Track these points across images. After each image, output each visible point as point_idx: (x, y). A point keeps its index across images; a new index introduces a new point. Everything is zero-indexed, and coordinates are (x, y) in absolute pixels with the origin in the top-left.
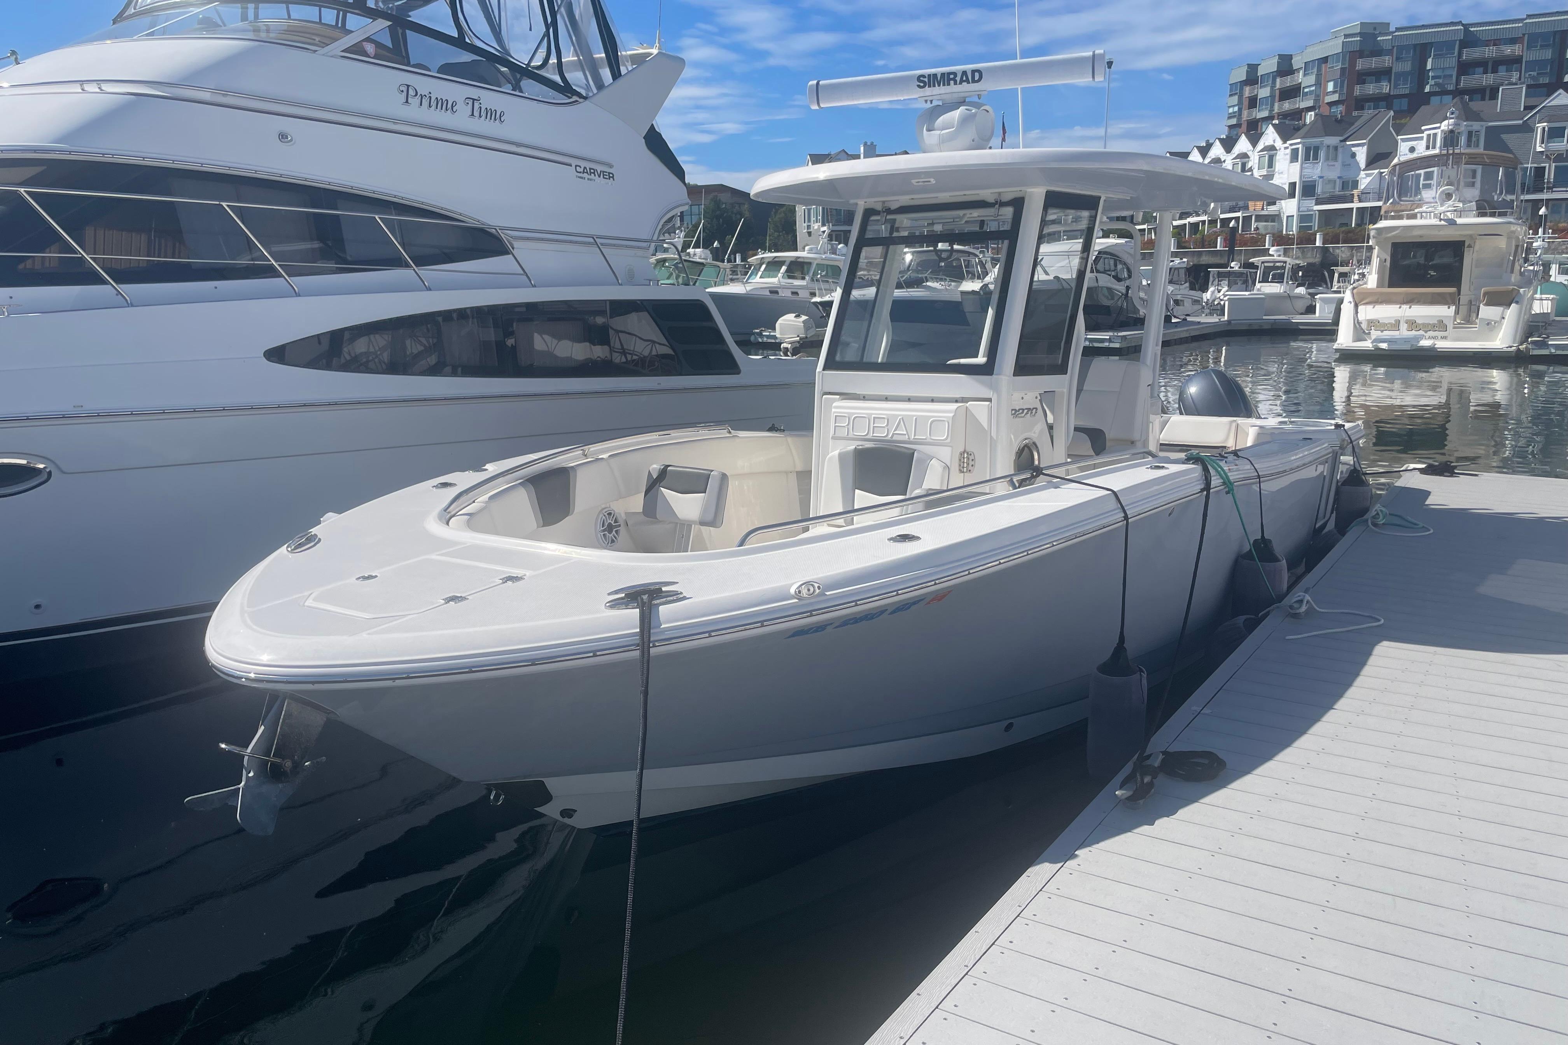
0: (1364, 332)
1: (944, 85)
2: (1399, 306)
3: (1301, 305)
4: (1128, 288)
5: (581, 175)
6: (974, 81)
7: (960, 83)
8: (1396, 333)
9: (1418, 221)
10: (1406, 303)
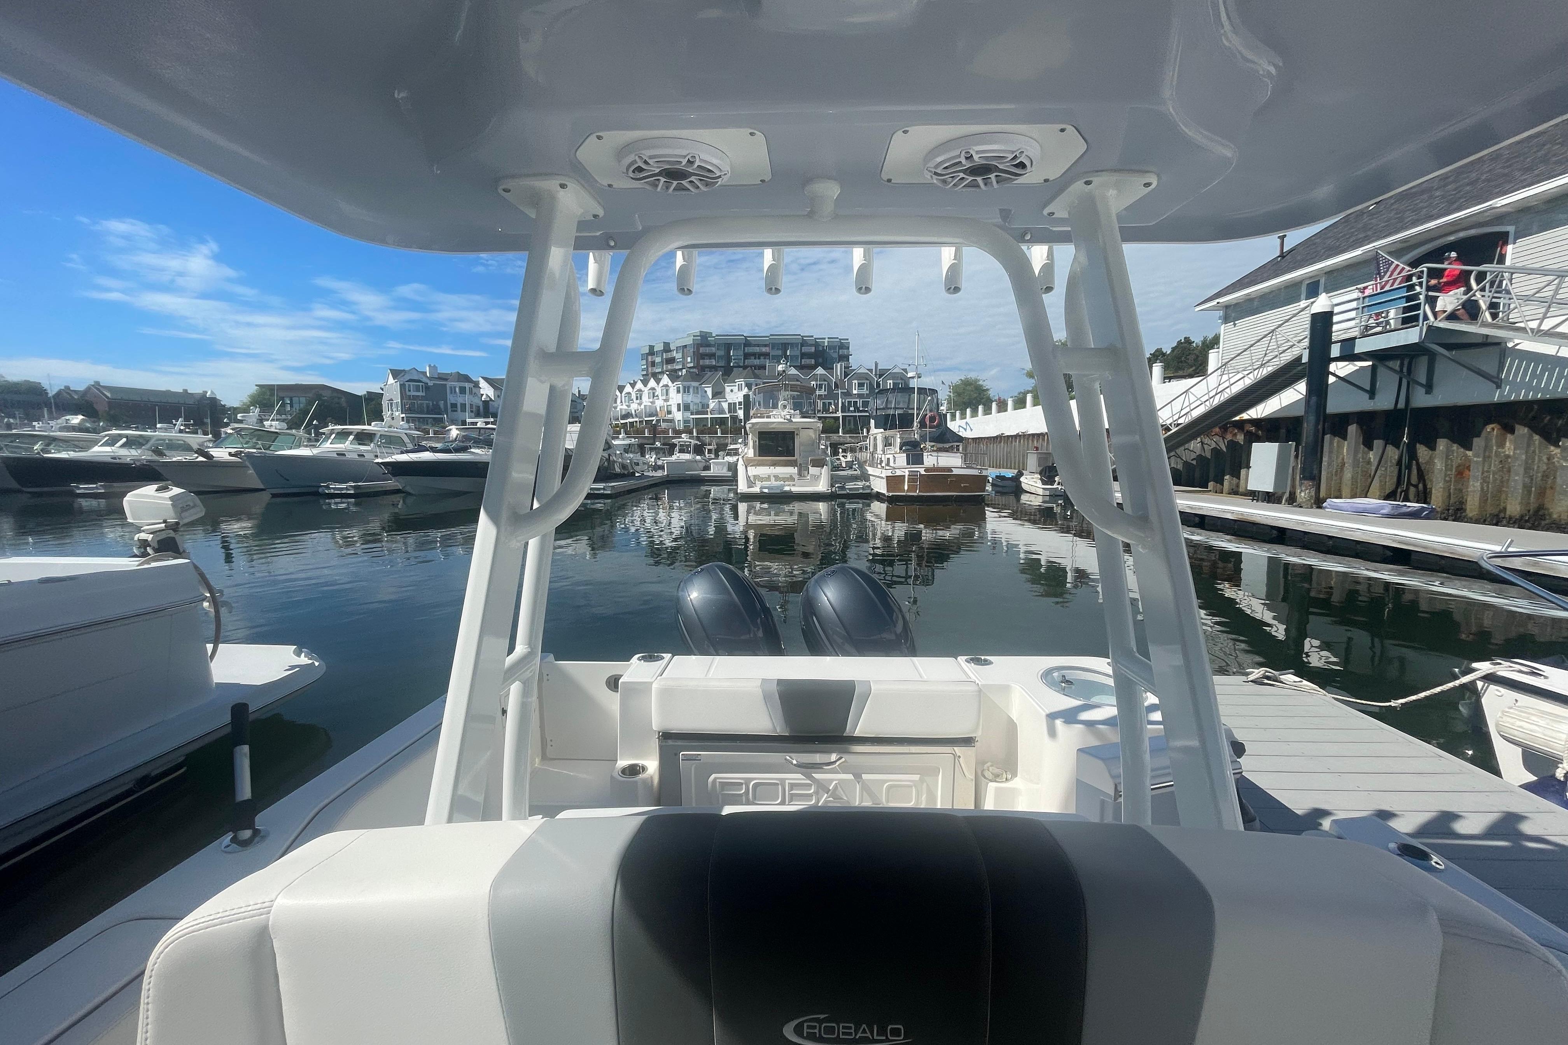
0: (752, 482)
2: (769, 467)
3: (701, 465)
4: (609, 455)
8: (770, 483)
9: (772, 420)
10: (773, 465)
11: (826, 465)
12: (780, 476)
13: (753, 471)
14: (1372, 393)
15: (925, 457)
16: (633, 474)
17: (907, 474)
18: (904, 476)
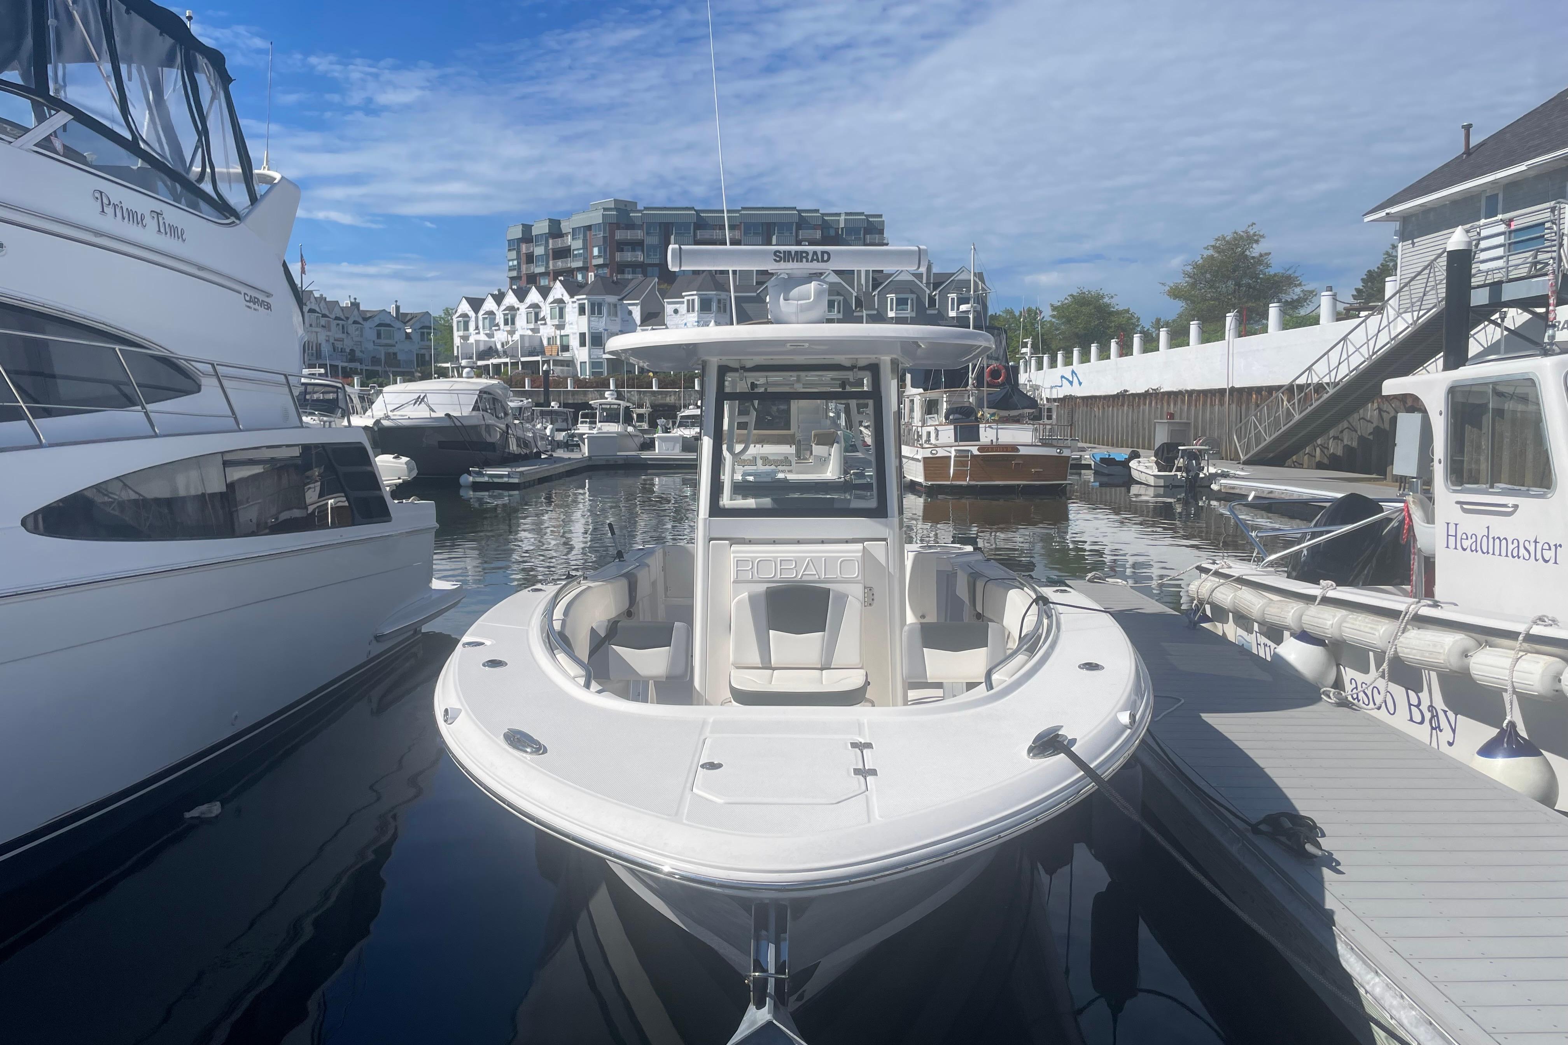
1: (797, 261)
4: (508, 426)
5: (248, 304)
6: (823, 261)
7: (812, 261)
8: (755, 467)
10: (758, 443)
11: (838, 443)
12: (771, 458)
15: (982, 430)
16: (538, 454)
17: (953, 454)
18: (950, 457)
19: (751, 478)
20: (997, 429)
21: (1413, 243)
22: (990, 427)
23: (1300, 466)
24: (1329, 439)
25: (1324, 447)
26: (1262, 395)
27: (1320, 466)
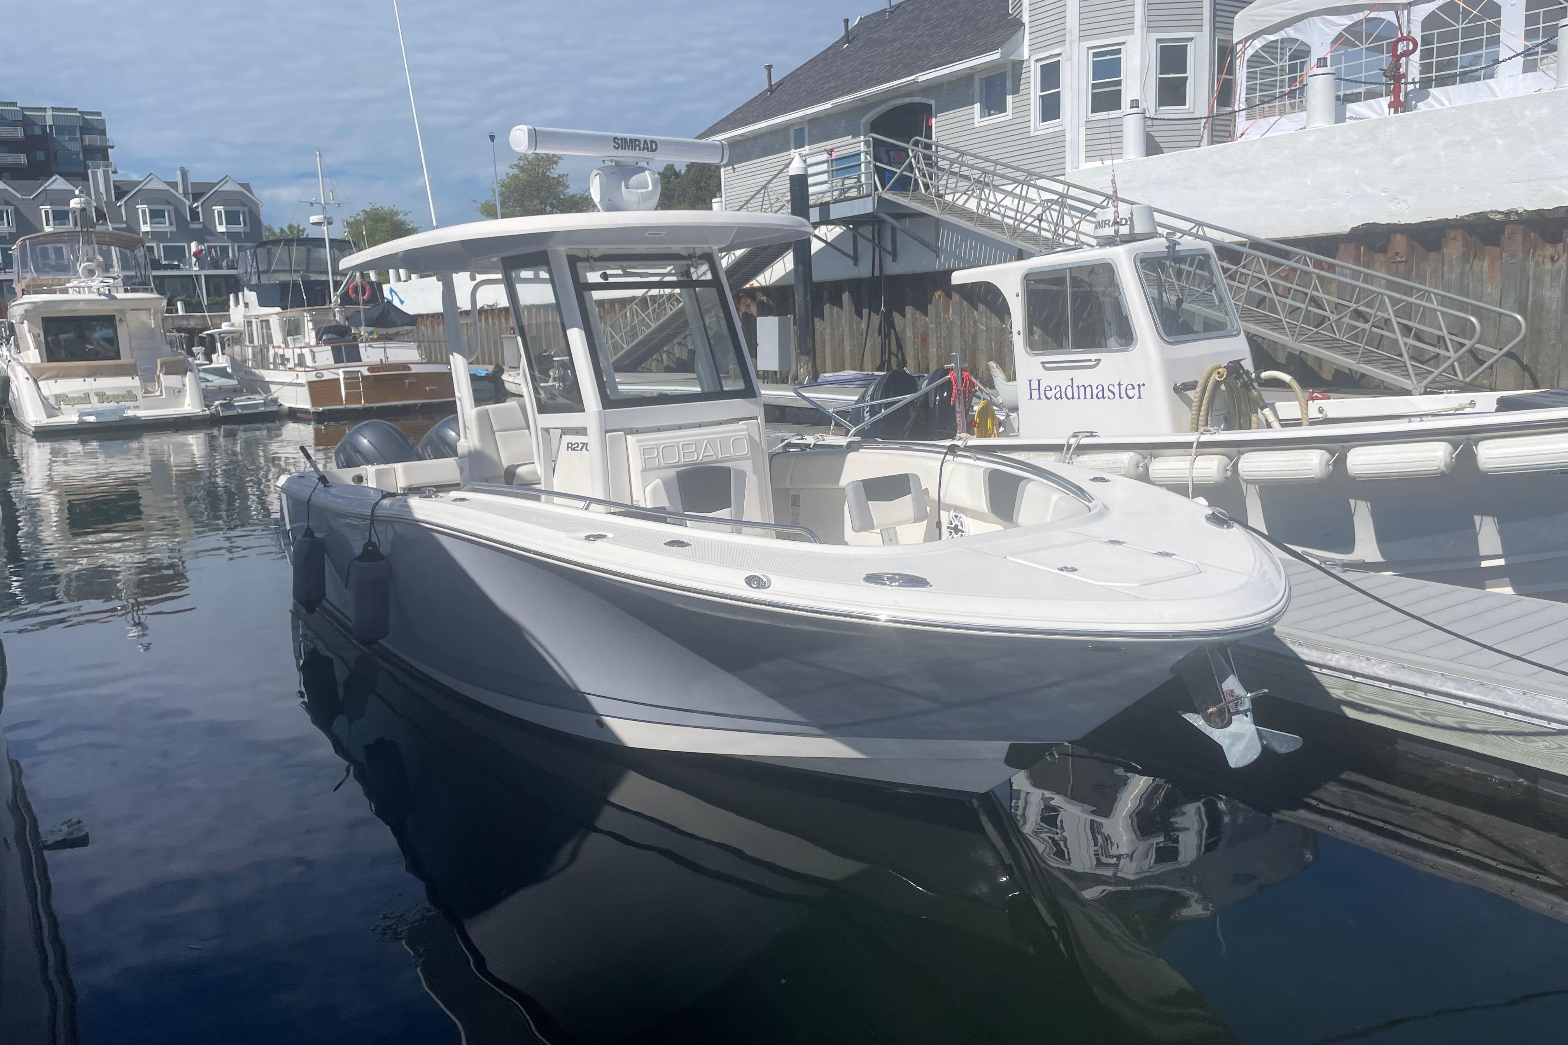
0: (54, 408)
2: (82, 379)
8: (89, 406)
9: (72, 296)
10: (89, 376)
11: (191, 371)
12: (108, 393)
13: (50, 388)
14: (856, 259)
15: (362, 350)
17: (342, 377)
18: (338, 380)
19: (92, 419)
20: (385, 348)
21: (734, 169)
22: (370, 346)
23: (650, 371)
24: (674, 346)
25: (669, 353)
26: (604, 308)
27: (668, 369)
